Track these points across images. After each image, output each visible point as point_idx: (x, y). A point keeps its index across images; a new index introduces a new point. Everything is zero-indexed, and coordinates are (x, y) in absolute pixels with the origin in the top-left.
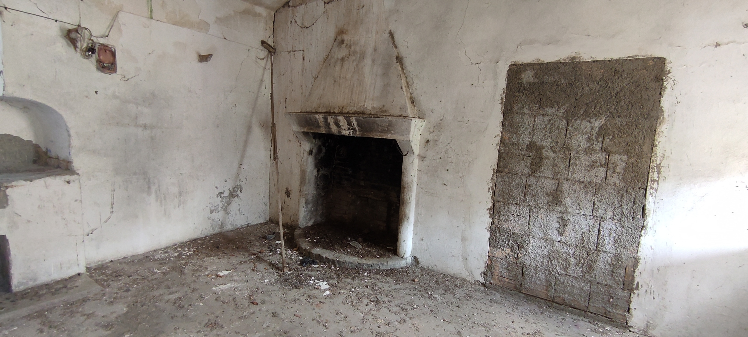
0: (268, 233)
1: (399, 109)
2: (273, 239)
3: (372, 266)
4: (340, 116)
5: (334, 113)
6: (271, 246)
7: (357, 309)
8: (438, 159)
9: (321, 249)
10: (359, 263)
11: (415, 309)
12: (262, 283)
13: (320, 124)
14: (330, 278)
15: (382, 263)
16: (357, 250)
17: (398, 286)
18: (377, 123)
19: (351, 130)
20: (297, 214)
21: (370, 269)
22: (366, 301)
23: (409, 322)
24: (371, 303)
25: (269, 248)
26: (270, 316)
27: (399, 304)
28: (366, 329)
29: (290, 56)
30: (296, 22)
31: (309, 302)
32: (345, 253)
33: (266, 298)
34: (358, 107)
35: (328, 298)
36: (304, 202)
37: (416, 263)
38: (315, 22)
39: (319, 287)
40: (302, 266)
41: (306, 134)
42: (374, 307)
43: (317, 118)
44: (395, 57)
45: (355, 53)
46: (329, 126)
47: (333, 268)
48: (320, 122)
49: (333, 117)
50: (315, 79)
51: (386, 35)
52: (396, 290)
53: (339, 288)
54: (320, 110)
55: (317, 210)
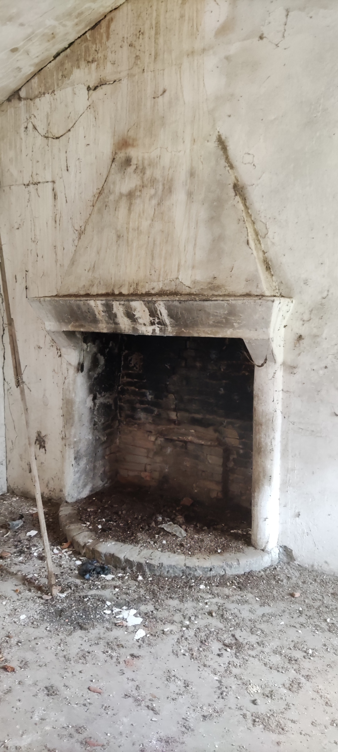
0: (9, 516)
1: (245, 282)
2: (21, 527)
3: (211, 570)
4: (135, 300)
5: (121, 294)
6: (19, 541)
7: (205, 666)
8: (321, 369)
9: (113, 543)
10: (187, 567)
11: (312, 658)
12: (15, 622)
13: (98, 316)
14: (140, 600)
15: (229, 563)
16: (179, 539)
17: (267, 610)
18: (205, 311)
19: (157, 325)
20: (60, 477)
21: (208, 575)
22: (215, 646)
23: (307, 685)
24: (226, 650)
25: (16, 546)
26: (42, 695)
27: (279, 649)
28: (230, 708)
29: (29, 192)
30: (35, 128)
31: (112, 657)
32: (159, 547)
33: (30, 656)
34: (166, 281)
35: (144, 645)
36: (73, 456)
37: (287, 558)
38: (73, 127)
39: (124, 622)
40: (84, 578)
41: (70, 335)
42: (234, 657)
43: (91, 306)
44: (231, 186)
45: (153, 181)
46: (114, 320)
47: (140, 578)
48: (97, 313)
49: (122, 302)
50: (80, 235)
51: (212, 145)
52: (266, 618)
53: (160, 622)
54: (94, 291)
55: (95, 467)
